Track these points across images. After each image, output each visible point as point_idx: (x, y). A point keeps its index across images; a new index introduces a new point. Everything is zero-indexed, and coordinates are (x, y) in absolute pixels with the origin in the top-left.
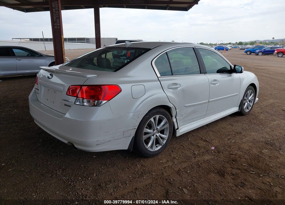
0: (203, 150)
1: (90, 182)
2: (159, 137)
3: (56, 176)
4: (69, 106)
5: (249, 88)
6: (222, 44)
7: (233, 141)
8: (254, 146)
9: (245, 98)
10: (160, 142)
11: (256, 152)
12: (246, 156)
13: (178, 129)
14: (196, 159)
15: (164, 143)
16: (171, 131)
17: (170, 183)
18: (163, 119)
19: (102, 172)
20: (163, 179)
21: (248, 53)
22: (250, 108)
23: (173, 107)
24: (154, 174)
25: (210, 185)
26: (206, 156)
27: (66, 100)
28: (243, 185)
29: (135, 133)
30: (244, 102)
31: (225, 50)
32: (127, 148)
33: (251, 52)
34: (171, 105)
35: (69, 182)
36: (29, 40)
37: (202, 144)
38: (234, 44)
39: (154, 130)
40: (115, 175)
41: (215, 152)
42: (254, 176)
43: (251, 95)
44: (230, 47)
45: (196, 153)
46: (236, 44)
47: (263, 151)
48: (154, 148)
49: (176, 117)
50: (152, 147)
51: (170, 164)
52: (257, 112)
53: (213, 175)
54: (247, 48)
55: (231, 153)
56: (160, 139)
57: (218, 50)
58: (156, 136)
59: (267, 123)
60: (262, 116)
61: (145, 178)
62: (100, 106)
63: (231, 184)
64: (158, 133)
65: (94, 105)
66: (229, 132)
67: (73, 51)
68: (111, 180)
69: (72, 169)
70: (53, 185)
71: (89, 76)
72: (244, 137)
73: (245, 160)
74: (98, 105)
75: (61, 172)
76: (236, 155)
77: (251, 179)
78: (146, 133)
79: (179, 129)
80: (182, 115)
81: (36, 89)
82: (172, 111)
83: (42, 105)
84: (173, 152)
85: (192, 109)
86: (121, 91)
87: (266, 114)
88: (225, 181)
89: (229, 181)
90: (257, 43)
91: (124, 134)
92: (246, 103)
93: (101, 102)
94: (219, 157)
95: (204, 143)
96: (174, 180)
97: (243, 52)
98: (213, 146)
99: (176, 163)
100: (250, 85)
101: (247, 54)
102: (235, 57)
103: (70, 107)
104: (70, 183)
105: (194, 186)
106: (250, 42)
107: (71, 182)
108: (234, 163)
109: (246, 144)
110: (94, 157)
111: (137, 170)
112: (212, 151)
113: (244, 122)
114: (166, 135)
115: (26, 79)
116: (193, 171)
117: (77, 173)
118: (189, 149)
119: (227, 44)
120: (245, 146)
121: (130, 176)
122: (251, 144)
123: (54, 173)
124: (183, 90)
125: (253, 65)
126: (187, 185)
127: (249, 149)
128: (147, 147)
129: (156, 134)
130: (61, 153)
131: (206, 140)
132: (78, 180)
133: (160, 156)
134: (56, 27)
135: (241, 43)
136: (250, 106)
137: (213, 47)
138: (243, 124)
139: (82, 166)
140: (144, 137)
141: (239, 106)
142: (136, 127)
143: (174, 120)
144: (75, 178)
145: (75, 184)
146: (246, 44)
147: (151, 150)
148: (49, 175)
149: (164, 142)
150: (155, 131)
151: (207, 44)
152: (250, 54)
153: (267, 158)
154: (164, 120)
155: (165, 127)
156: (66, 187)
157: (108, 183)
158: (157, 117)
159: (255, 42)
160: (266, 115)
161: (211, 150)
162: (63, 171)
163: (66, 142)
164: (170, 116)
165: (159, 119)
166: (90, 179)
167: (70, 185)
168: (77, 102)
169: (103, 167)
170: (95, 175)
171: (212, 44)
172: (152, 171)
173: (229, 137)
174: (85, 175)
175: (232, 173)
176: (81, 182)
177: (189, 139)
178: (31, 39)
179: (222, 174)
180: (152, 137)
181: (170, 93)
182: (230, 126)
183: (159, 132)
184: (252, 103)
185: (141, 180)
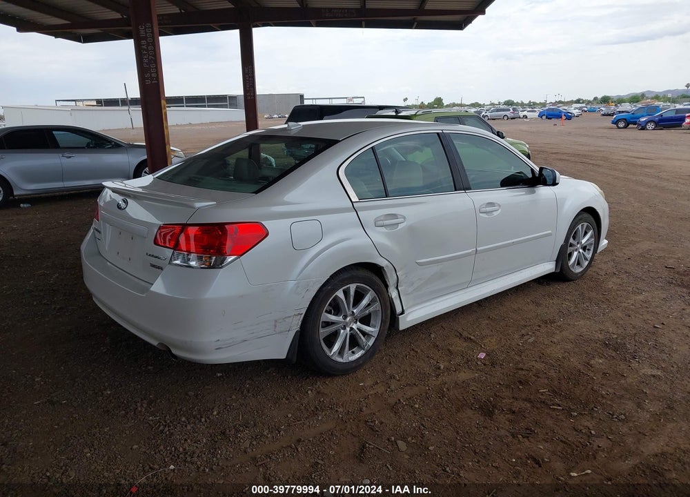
0: (458, 360)
1: (204, 428)
2: (358, 332)
3: (135, 413)
4: (159, 268)
5: (580, 217)
6: (560, 102)
7: (531, 340)
8: (577, 350)
9: (571, 240)
10: (360, 342)
11: (577, 364)
12: (552, 373)
13: (403, 313)
14: (440, 379)
15: (371, 345)
16: (386, 318)
17: (371, 428)
18: (367, 291)
19: (232, 407)
20: (360, 421)
21: (621, 125)
22: (586, 263)
23: (387, 266)
24: (341, 410)
25: (458, 433)
26: (462, 374)
27: (153, 256)
28: (529, 433)
29: (300, 323)
30: (570, 249)
31: (564, 118)
32: (283, 356)
33: (629, 122)
34: (382, 262)
35: (160, 426)
36: (95, 103)
37: (459, 345)
38: (589, 102)
39: (345, 317)
40: (257, 412)
41: (485, 365)
42: (559, 415)
43: (586, 233)
44: (577, 111)
45: (442, 367)
46: (595, 103)
47: (592, 362)
48: (345, 356)
49: (397, 288)
50: (341, 352)
51: (380, 389)
52: (603, 273)
53: (469, 413)
54: (620, 112)
55: (521, 365)
56: (361, 335)
57: (547, 118)
58: (352, 329)
59: (619, 299)
60: (612, 284)
61: (320, 418)
62: (221, 268)
63: (503, 432)
64: (356, 323)
65: (210, 267)
66: (528, 320)
67: (198, 127)
68: (248, 423)
69: (169, 400)
70: (128, 432)
71: (198, 205)
72: (558, 332)
73: (546, 381)
74: (218, 265)
75: (145, 405)
76: (529, 370)
77: (549, 422)
78: (327, 324)
79: (406, 312)
80: (412, 284)
81: (97, 230)
82: (386, 275)
83: (108, 263)
84: (390, 363)
85: (435, 269)
86: (267, 235)
87: (624, 276)
88: (493, 426)
89: (501, 425)
90: (647, 98)
91: (275, 326)
92: (575, 254)
93: (224, 259)
94: (491, 376)
95: (465, 344)
96: (382, 423)
97: (608, 122)
98: (484, 352)
99: (393, 387)
100: (581, 211)
101: (619, 128)
102: (587, 136)
103: (162, 269)
104: (161, 428)
105: (423, 436)
106: (631, 96)
107: (165, 426)
108: (521, 387)
109: (558, 347)
110: (219, 375)
111: (305, 401)
112: (479, 363)
113: (567, 297)
114: (374, 327)
115: (84, 200)
116: (427, 405)
117: (179, 408)
118: (428, 357)
119: (572, 102)
120: (556, 352)
121: (290, 416)
122: (569, 346)
123: (131, 408)
124: (412, 229)
125: (627, 156)
126: (407, 435)
127: (563, 358)
128: (331, 353)
129: (351, 326)
130: (150, 368)
131: (470, 338)
132: (179, 423)
133: (360, 373)
134: (148, 82)
135: (605, 100)
136: (586, 259)
137: (535, 111)
138: (564, 302)
139: (191, 393)
140: (321, 331)
141: (557, 261)
142: (304, 312)
143: (394, 294)
144: (174, 419)
145: (172, 431)
146: (620, 101)
147: (339, 360)
148: (122, 412)
149: (371, 343)
150: (348, 319)
151: (522, 103)
152: (625, 127)
153: (598, 378)
154: (368, 295)
155: (371, 309)
156: (154, 437)
157: (241, 428)
158: (353, 288)
159: (643, 95)
160: (622, 279)
161: (476, 360)
162: (150, 403)
163: (155, 343)
164: (383, 286)
165: (356, 292)
166: (206, 421)
167: (162, 432)
168: (175, 260)
169: (234, 397)
170: (215, 413)
171: (535, 104)
172: (337, 404)
173: (523, 332)
174: (194, 413)
175: (511, 410)
176: (186, 426)
177: (433, 336)
178: (99, 102)
179: (488, 411)
180: (342, 331)
181: (379, 237)
182: (532, 307)
183: (357, 320)
184: (591, 252)
185: (311, 423)
